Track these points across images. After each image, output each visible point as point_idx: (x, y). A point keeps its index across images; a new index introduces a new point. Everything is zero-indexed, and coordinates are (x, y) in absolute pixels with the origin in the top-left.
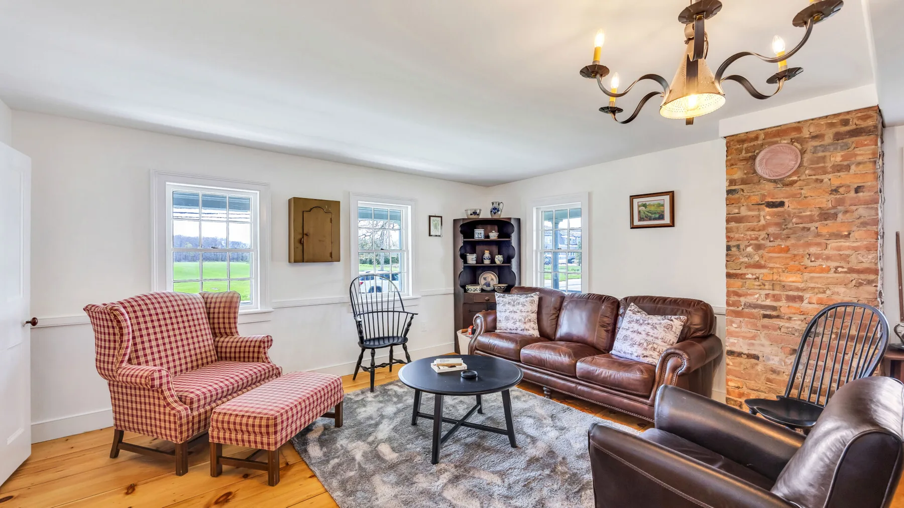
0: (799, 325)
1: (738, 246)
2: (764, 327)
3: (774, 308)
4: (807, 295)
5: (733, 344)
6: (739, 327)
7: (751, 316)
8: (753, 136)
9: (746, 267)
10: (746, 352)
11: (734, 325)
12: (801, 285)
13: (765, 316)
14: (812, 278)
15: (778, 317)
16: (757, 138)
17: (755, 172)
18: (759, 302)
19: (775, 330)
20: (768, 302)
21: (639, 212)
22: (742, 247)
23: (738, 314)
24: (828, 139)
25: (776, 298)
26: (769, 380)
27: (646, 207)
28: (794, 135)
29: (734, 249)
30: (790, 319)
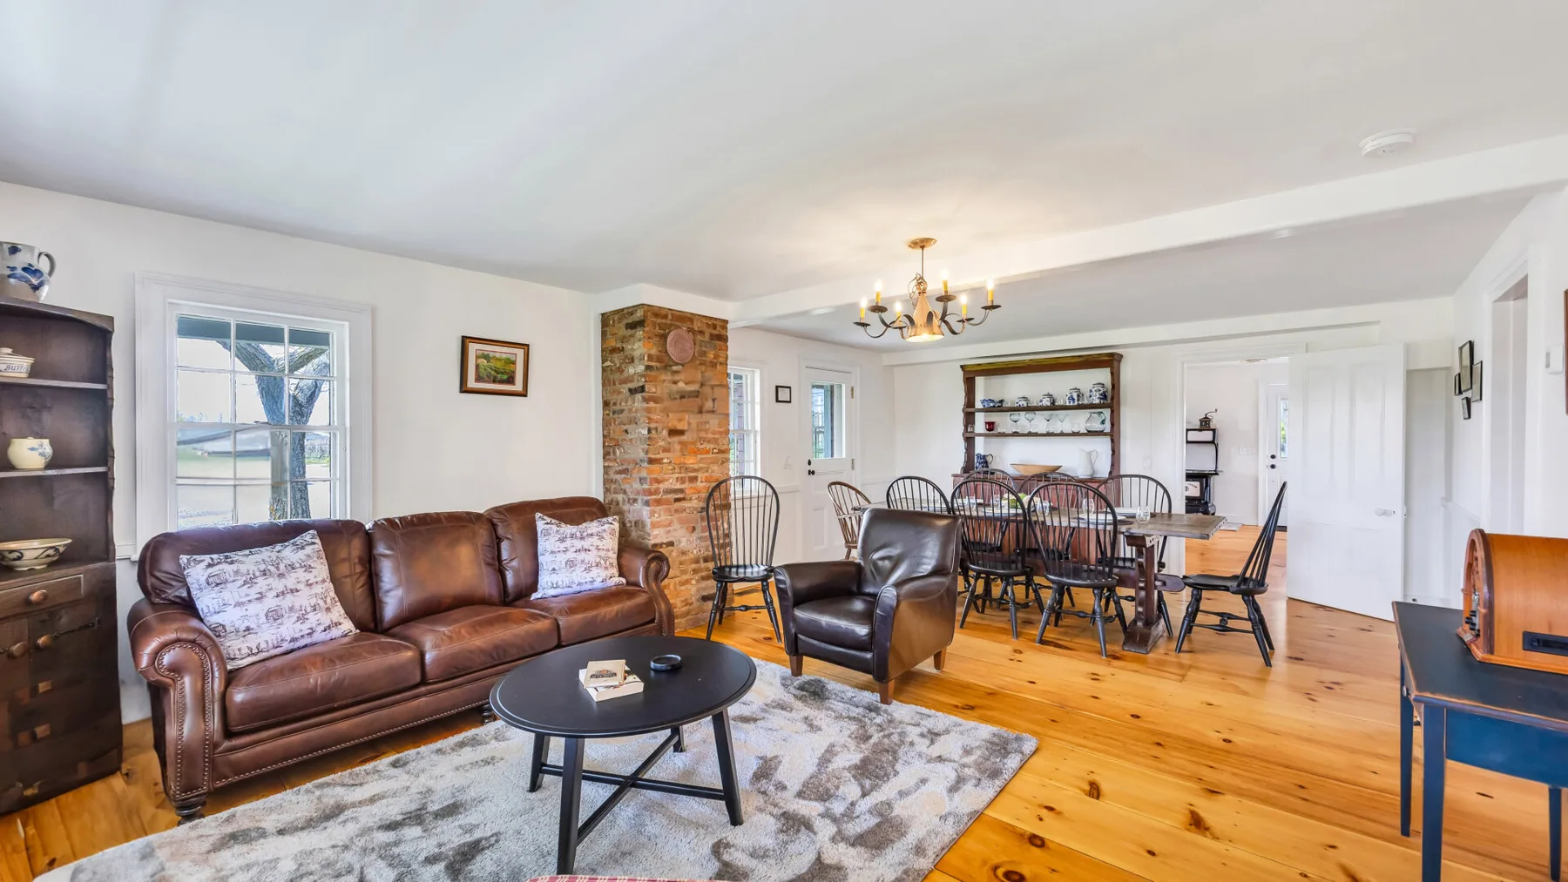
0: (695, 503)
1: (656, 429)
2: (676, 511)
3: (682, 491)
4: (700, 475)
5: (656, 536)
6: (660, 516)
7: (667, 502)
8: (664, 312)
9: (663, 451)
10: (665, 541)
11: (656, 515)
12: (696, 466)
13: (677, 500)
14: (702, 459)
15: (684, 499)
16: (665, 317)
17: (666, 352)
18: (673, 487)
19: (682, 512)
20: (678, 486)
21: (477, 366)
22: (659, 430)
23: (658, 502)
24: (707, 338)
25: (682, 481)
26: (681, 563)
27: (488, 361)
28: (689, 325)
29: (653, 432)
30: (691, 499)
